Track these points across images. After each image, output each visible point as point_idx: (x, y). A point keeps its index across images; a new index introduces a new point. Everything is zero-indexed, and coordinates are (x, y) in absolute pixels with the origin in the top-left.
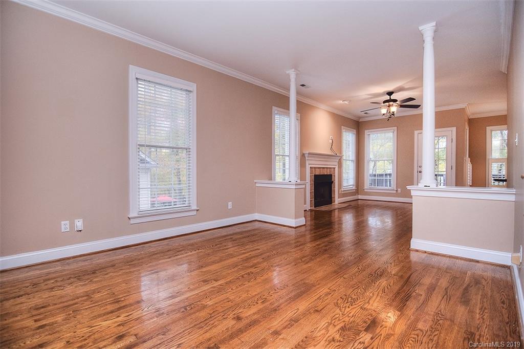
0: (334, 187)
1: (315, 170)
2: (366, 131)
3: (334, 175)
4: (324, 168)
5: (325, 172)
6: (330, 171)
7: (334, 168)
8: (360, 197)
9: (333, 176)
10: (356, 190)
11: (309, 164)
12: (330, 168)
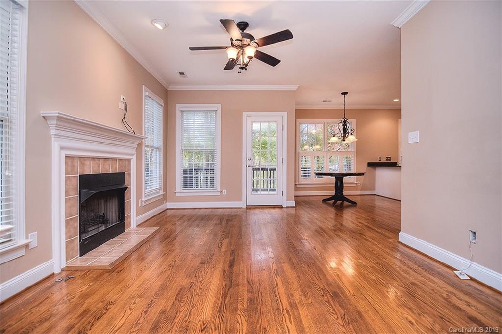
0: (129, 198)
1: (83, 164)
2: (178, 106)
3: (129, 175)
4: (106, 159)
5: (110, 169)
6: (121, 166)
7: (129, 160)
8: (169, 205)
9: (126, 176)
10: (163, 195)
11: (62, 148)
12: (121, 160)
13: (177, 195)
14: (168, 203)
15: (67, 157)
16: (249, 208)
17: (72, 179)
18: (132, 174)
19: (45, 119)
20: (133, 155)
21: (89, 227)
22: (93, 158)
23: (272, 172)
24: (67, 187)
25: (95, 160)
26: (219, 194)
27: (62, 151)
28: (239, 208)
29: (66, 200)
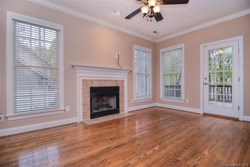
13: (161, 99)
14: (156, 103)
15: (83, 80)
16: (205, 115)
17: (87, 88)
18: (125, 87)
19: (73, 67)
20: (125, 78)
21: (100, 108)
22: (98, 80)
23: (226, 88)
24: (83, 91)
25: (99, 81)
26: (184, 102)
27: (80, 78)
28: (198, 114)
29: (83, 96)
